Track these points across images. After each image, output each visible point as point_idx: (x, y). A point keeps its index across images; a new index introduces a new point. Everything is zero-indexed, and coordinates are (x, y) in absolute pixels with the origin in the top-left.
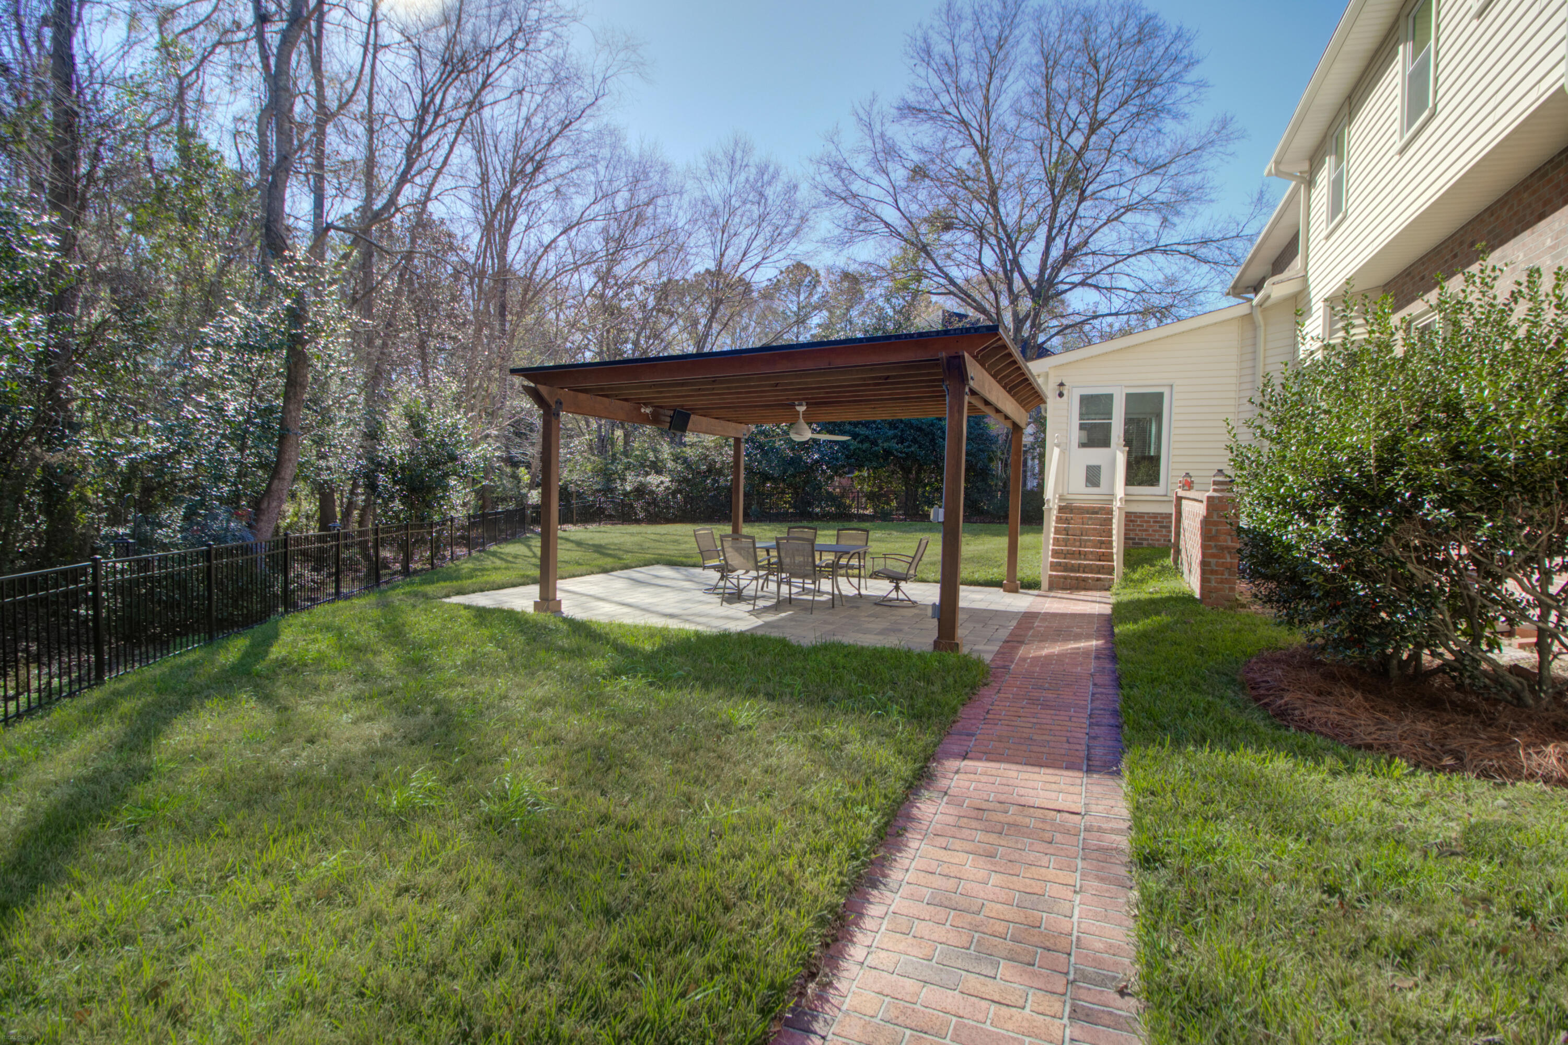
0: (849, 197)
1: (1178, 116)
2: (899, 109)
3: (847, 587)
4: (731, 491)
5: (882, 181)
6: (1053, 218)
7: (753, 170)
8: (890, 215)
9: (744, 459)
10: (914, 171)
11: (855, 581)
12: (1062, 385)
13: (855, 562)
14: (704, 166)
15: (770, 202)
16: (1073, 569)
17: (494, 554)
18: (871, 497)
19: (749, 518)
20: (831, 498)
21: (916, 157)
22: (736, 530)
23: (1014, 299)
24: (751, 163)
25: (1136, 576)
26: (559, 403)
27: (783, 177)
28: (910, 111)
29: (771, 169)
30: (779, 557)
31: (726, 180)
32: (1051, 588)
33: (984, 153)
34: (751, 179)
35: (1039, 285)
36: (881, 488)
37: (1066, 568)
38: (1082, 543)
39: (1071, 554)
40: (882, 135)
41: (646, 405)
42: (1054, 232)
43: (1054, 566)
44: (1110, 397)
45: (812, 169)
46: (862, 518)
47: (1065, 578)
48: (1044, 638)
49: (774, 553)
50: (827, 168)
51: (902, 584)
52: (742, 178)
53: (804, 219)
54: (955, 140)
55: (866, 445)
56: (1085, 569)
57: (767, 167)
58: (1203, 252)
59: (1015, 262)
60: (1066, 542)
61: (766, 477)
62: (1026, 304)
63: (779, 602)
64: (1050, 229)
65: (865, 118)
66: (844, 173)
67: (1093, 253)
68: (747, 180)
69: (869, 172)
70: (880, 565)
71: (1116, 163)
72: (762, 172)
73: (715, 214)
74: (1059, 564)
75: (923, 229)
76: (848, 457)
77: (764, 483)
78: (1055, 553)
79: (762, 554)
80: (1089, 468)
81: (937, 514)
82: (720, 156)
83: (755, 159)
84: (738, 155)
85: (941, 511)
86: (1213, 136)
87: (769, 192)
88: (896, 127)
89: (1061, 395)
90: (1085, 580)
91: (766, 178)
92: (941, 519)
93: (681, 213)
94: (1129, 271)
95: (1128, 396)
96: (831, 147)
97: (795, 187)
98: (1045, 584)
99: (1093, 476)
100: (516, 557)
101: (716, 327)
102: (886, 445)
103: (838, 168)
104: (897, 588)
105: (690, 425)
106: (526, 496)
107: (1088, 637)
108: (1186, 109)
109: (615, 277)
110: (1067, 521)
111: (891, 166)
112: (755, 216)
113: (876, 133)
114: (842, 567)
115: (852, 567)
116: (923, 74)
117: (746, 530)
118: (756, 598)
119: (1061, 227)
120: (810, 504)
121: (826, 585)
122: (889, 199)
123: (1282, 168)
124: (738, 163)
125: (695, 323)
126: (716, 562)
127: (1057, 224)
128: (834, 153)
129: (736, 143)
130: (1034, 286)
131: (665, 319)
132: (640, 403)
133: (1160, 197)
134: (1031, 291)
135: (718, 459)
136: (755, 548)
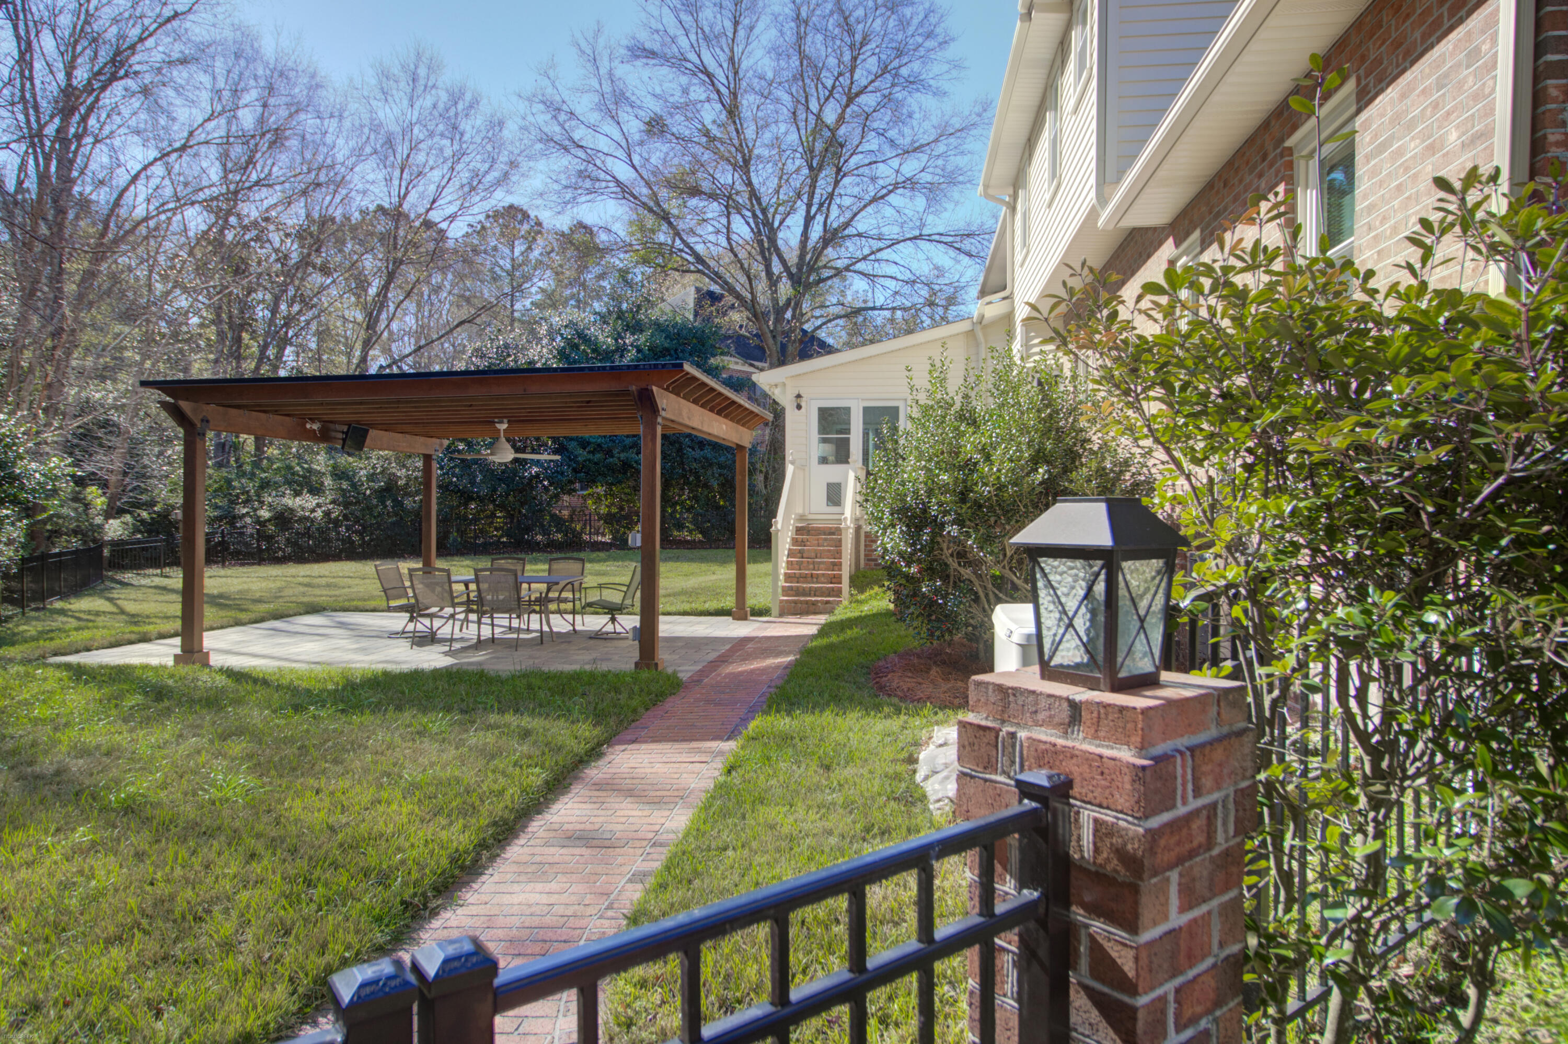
0: (569, 145)
1: (939, 93)
2: (629, 49)
3: (560, 624)
4: (420, 516)
5: (610, 128)
6: (811, 195)
7: (444, 97)
8: (624, 172)
9: (436, 472)
10: (648, 124)
11: (569, 617)
12: (799, 396)
13: (567, 595)
14: (374, 82)
15: (467, 137)
16: (804, 593)
17: (62, 612)
18: (609, 519)
19: (444, 550)
20: (558, 521)
21: (654, 107)
22: (427, 563)
23: (773, 282)
24: (440, 84)
25: (862, 597)
26: (205, 421)
27: (485, 108)
28: (640, 52)
29: (468, 97)
30: (479, 590)
31: (405, 102)
32: (781, 615)
33: (733, 111)
34: (441, 106)
35: (800, 268)
36: (621, 508)
37: (798, 592)
38: (816, 566)
39: (804, 578)
40: (611, 74)
41: (313, 420)
42: (814, 210)
43: (786, 591)
44: (847, 410)
45: (522, 106)
46: (597, 547)
47: (795, 602)
48: (747, 658)
49: (473, 587)
50: (542, 107)
51: (619, 617)
52: (428, 102)
53: (513, 164)
54: (698, 92)
55: (598, 456)
56: (816, 592)
57: (462, 94)
58: (967, 245)
59: (773, 241)
60: (800, 565)
61: (466, 497)
62: (785, 289)
63: (479, 641)
64: (809, 206)
65: (589, 51)
66: (562, 117)
67: (860, 235)
68: (435, 106)
69: (594, 117)
70: (593, 597)
71: (873, 143)
72: (455, 99)
73: (389, 142)
74: (791, 588)
75: (663, 193)
76: (575, 471)
77: (466, 505)
78: (788, 577)
79: (459, 588)
80: (829, 486)
81: (635, 539)
82: (396, 70)
83: (448, 78)
84: (422, 72)
85: (639, 536)
86: (975, 118)
87: (466, 126)
88: (627, 67)
89: (799, 407)
90: (814, 603)
91: (460, 106)
92: (639, 544)
93: (341, 142)
94: (898, 260)
95: (866, 410)
96: (546, 82)
97: (501, 124)
98: (775, 610)
99: (834, 495)
100: (98, 614)
101: (394, 295)
102: (623, 456)
103: (555, 109)
104: (613, 620)
105: (368, 441)
106: (100, 527)
107: (787, 654)
108: (946, 86)
109: (239, 216)
110: (803, 543)
111: (623, 116)
112: (448, 152)
113: (603, 71)
114: (551, 600)
115: (565, 600)
116: (656, 13)
117: (440, 564)
118: (452, 640)
119: (821, 205)
120: (528, 530)
121: (535, 622)
122: (620, 153)
123: (991, 191)
124: (422, 82)
125: (362, 284)
126: (403, 602)
127: (816, 200)
128: (550, 90)
129: (419, 56)
130: (794, 270)
131: (316, 279)
132: (303, 419)
133: (926, 177)
134: (791, 276)
135: (402, 473)
136: (450, 582)
